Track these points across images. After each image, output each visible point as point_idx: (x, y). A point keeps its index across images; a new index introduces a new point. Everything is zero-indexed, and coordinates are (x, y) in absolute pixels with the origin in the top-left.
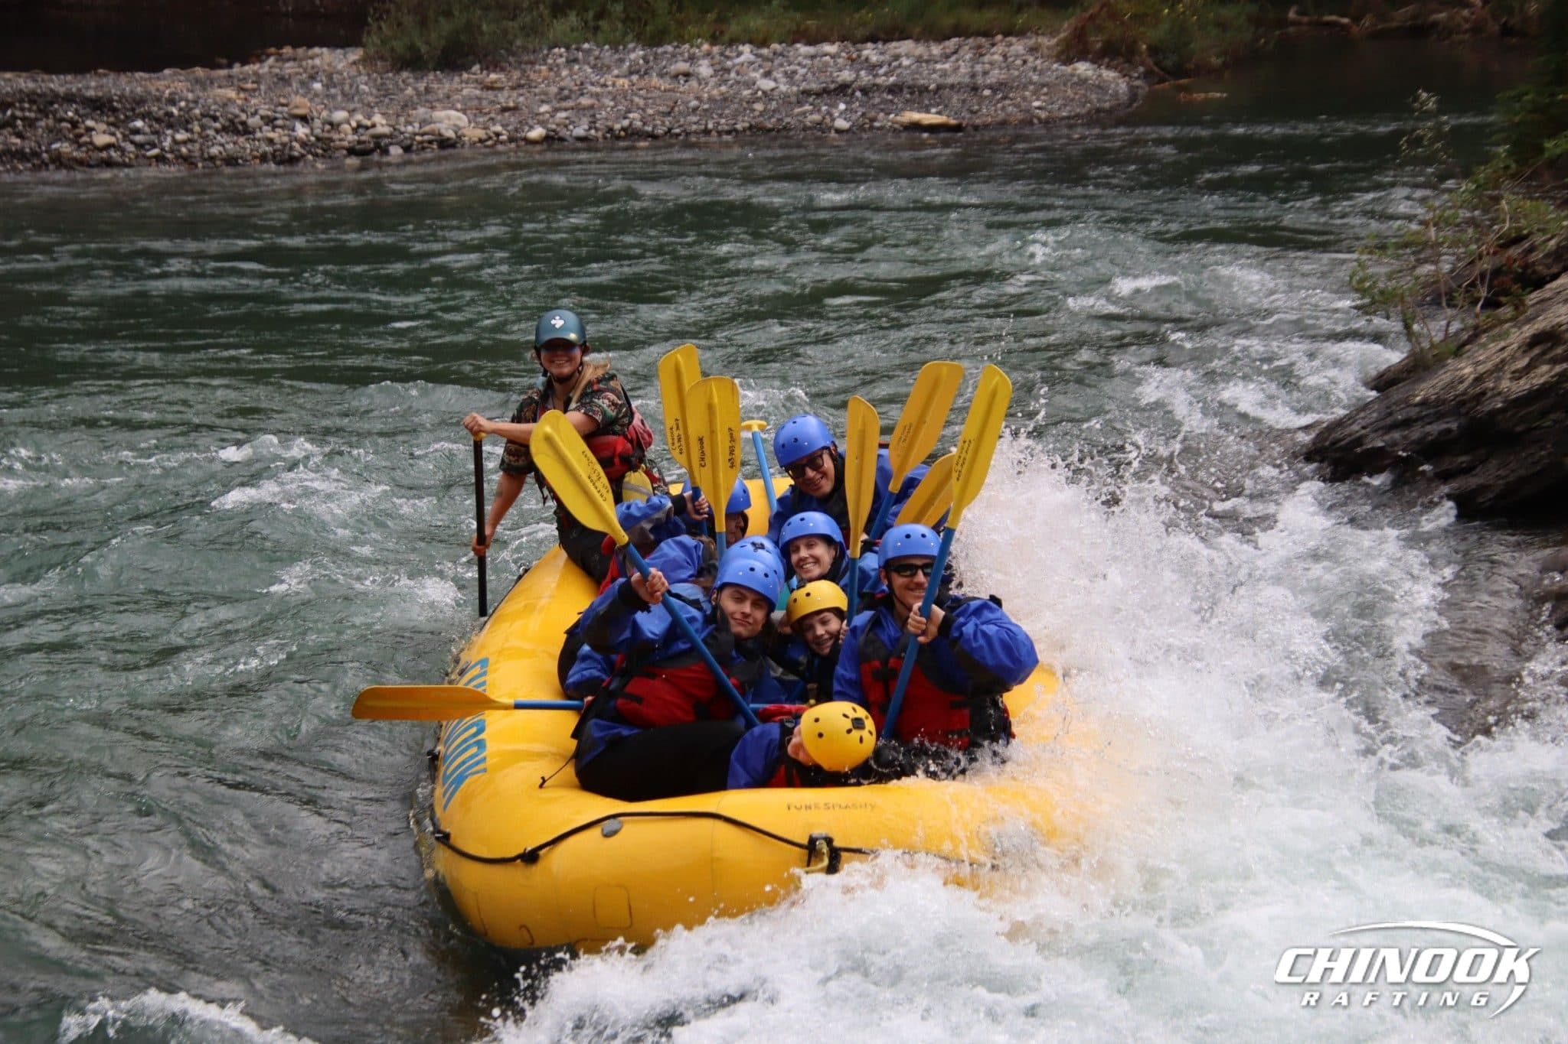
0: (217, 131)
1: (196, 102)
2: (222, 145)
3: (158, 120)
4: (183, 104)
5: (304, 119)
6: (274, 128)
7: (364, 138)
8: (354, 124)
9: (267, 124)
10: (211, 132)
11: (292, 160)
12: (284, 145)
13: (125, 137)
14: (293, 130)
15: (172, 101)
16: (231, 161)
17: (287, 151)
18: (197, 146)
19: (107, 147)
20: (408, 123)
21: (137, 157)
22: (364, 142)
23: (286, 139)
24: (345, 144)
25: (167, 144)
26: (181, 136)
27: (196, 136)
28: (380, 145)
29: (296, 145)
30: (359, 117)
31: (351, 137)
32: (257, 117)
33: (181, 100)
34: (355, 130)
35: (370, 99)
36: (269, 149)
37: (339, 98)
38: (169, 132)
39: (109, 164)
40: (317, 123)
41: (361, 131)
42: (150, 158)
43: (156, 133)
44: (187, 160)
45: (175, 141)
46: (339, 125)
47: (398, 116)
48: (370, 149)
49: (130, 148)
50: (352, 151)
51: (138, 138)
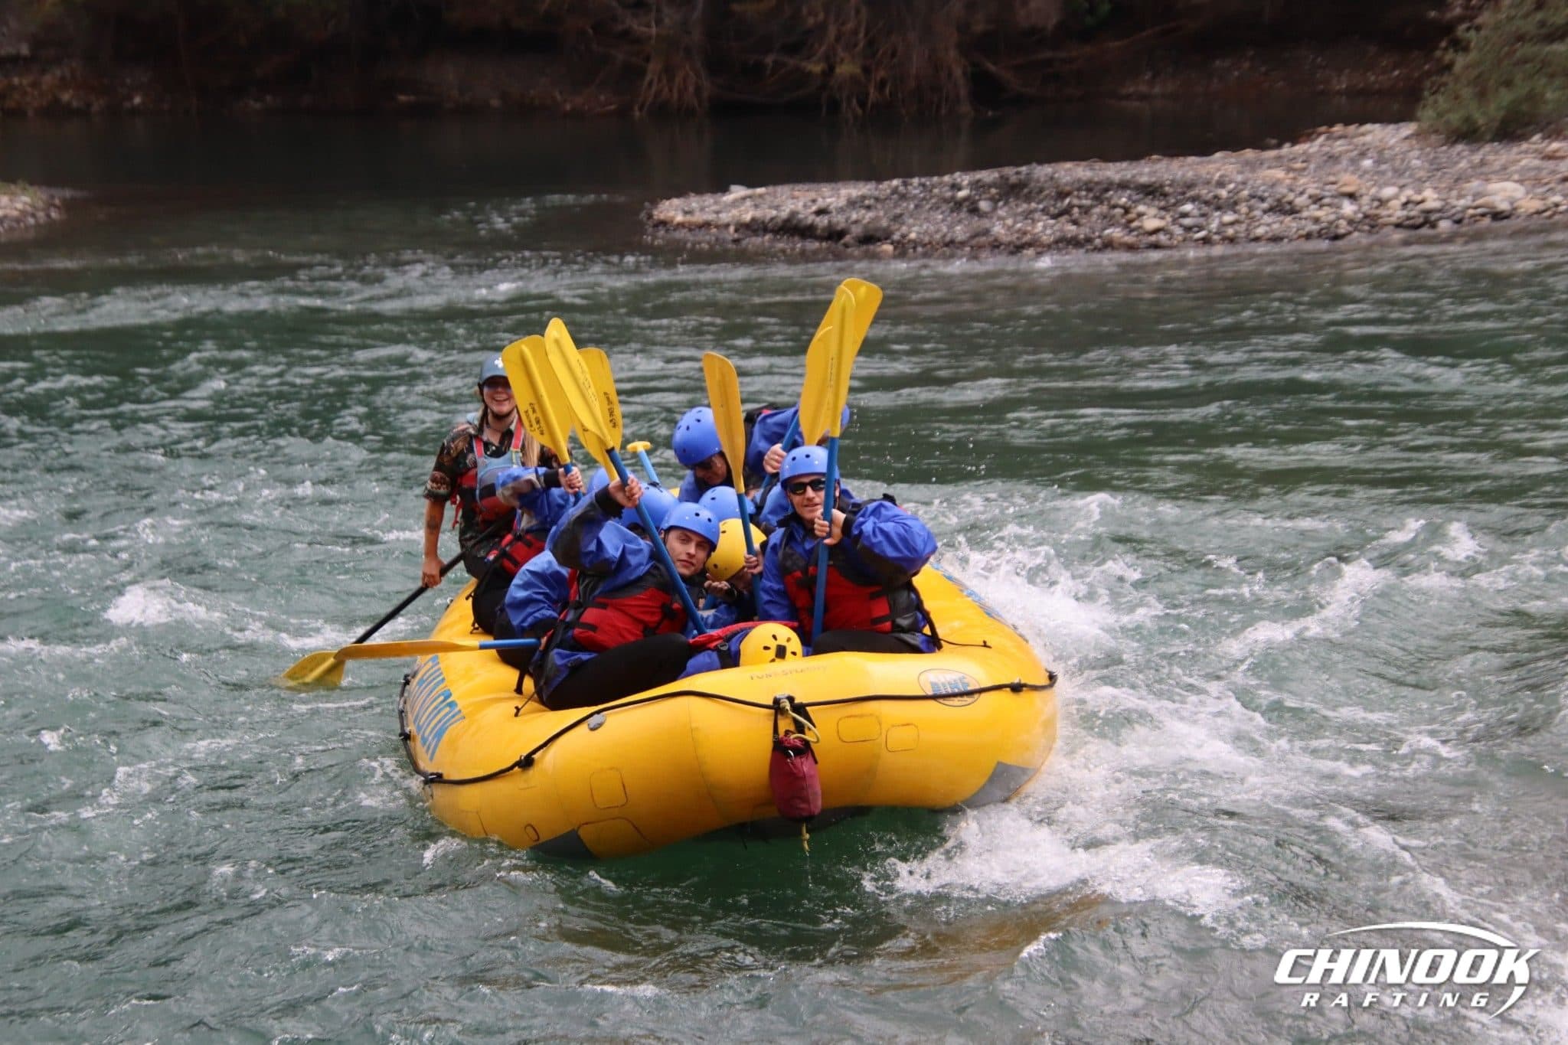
0: (1265, 212)
1: (1244, 183)
2: (1269, 225)
3: (1207, 203)
4: (1232, 186)
5: (1352, 196)
6: (1321, 206)
7: (1413, 213)
8: (1403, 199)
9: (1315, 203)
10: (1257, 213)
11: (1336, 237)
12: (1331, 223)
13: (1174, 221)
14: (1339, 207)
15: (1221, 184)
16: (1276, 239)
17: (1332, 229)
18: (1243, 227)
19: (1156, 231)
20: (1460, 197)
21: (1184, 240)
22: (1413, 218)
23: (1332, 217)
24: (1393, 219)
25: (1214, 226)
26: (1228, 218)
27: (1243, 217)
28: (1428, 220)
29: (1343, 223)
30: (1409, 192)
31: (1401, 214)
32: (1305, 196)
33: (1230, 182)
34: (1405, 205)
35: (1422, 174)
36: (1315, 228)
37: (1390, 174)
38: (1217, 214)
39: (1156, 246)
40: (1365, 200)
41: (1410, 206)
42: (1197, 240)
43: (1203, 215)
44: (1232, 240)
45: (1223, 225)
46: (1388, 200)
47: (1451, 189)
48: (1420, 224)
49: (1178, 231)
50: (1398, 226)
51: (1187, 221)
